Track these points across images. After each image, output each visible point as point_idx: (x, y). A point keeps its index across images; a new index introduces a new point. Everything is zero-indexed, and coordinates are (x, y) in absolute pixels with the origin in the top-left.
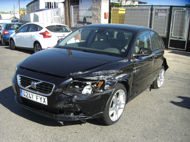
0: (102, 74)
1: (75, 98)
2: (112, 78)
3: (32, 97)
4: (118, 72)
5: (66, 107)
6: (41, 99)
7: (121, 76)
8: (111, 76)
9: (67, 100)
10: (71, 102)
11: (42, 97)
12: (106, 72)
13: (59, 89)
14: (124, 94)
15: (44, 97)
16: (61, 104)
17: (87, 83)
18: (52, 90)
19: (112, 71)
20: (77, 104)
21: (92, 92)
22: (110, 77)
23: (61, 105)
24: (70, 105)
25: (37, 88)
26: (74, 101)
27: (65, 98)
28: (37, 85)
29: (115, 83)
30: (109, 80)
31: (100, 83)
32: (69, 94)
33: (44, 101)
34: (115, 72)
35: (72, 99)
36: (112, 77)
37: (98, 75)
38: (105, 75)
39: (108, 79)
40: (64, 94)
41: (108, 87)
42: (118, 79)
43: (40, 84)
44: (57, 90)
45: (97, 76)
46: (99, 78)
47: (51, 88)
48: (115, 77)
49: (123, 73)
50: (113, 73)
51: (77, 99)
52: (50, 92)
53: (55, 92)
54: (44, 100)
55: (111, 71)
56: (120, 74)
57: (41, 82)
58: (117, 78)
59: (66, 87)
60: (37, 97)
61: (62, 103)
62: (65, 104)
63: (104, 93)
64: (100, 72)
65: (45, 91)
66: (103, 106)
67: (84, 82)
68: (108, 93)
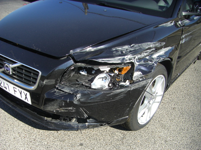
0: (130, 51)
1: (78, 98)
2: (147, 58)
4: (158, 45)
5: (63, 111)
6: (21, 93)
7: (162, 52)
8: (146, 54)
9: (64, 101)
10: (71, 104)
11: (23, 91)
12: (136, 46)
13: (49, 80)
14: (164, 80)
15: (26, 92)
16: (53, 105)
17: (102, 70)
18: (36, 79)
19: (148, 45)
20: (82, 107)
21: (110, 85)
22: (143, 55)
23: (53, 107)
24: (70, 108)
25: (13, 74)
26: (75, 102)
27: (60, 97)
28: (14, 69)
29: (152, 68)
30: (142, 62)
31: (125, 68)
32: (67, 90)
33: (26, 98)
34: (154, 46)
35: (73, 98)
36: (146, 56)
37: (122, 54)
38: (134, 52)
39: (140, 60)
40: (57, 89)
41: (139, 77)
42: (157, 59)
43: (18, 67)
44: (44, 83)
45: (120, 56)
46: (124, 59)
47: (35, 77)
48: (152, 55)
49: (165, 46)
50: (149, 48)
51: (82, 100)
52: (35, 83)
53: (42, 85)
54: (26, 96)
55: (145, 45)
56: (161, 48)
57: (19, 64)
58: (155, 56)
60: (15, 90)
61: (55, 104)
62: (61, 107)
63: (132, 89)
64: (126, 47)
65: (26, 81)
66: (128, 109)
67: (95, 68)
68: (140, 88)
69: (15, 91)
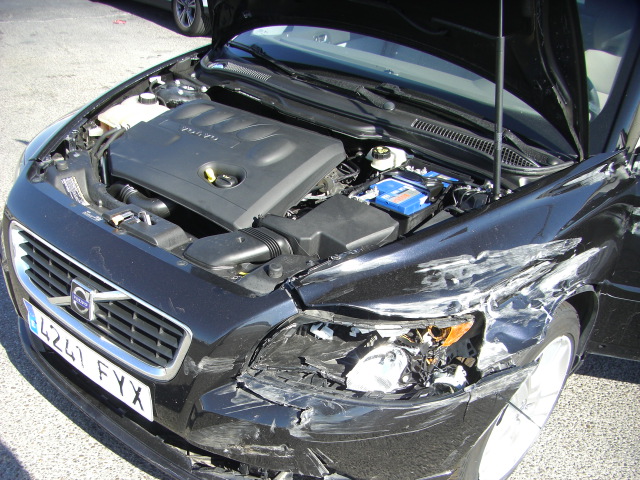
0: (476, 277)
1: (305, 422)
2: (525, 292)
3: (77, 355)
4: (560, 248)
5: (252, 453)
6: (121, 383)
7: (570, 268)
8: (520, 282)
9: (259, 426)
10: (282, 436)
11: (128, 377)
12: (494, 258)
13: (216, 360)
15: (138, 384)
16: (224, 434)
17: (383, 334)
18: (174, 351)
19: (530, 253)
20: (313, 446)
21: (406, 379)
22: (511, 287)
23: (221, 439)
24: (275, 448)
25: (99, 319)
26: (296, 432)
27: (248, 414)
28: (102, 306)
29: (538, 330)
30: (509, 310)
31: (454, 328)
32: (271, 394)
33: (137, 398)
34: (547, 253)
35: (288, 419)
36: (521, 289)
37: (451, 289)
38: (486, 281)
39: (503, 301)
40: (241, 385)
41: (498, 359)
42: (555, 294)
43: (116, 303)
44: (201, 366)
45: (443, 293)
46: (453, 304)
47: (172, 342)
48: (539, 280)
49: (580, 249)
50: (536, 263)
51: (316, 428)
52: (169, 360)
53: (192, 373)
54: (137, 393)
55: (521, 254)
56: (567, 255)
57: (120, 294)
58: (548, 285)
59: (260, 346)
60: (103, 368)
61: (231, 433)
62: (247, 441)
63: (473, 399)
64: (464, 261)
65: (139, 350)
66: (455, 452)
67: (364, 328)
68: (497, 394)
69: (101, 372)
